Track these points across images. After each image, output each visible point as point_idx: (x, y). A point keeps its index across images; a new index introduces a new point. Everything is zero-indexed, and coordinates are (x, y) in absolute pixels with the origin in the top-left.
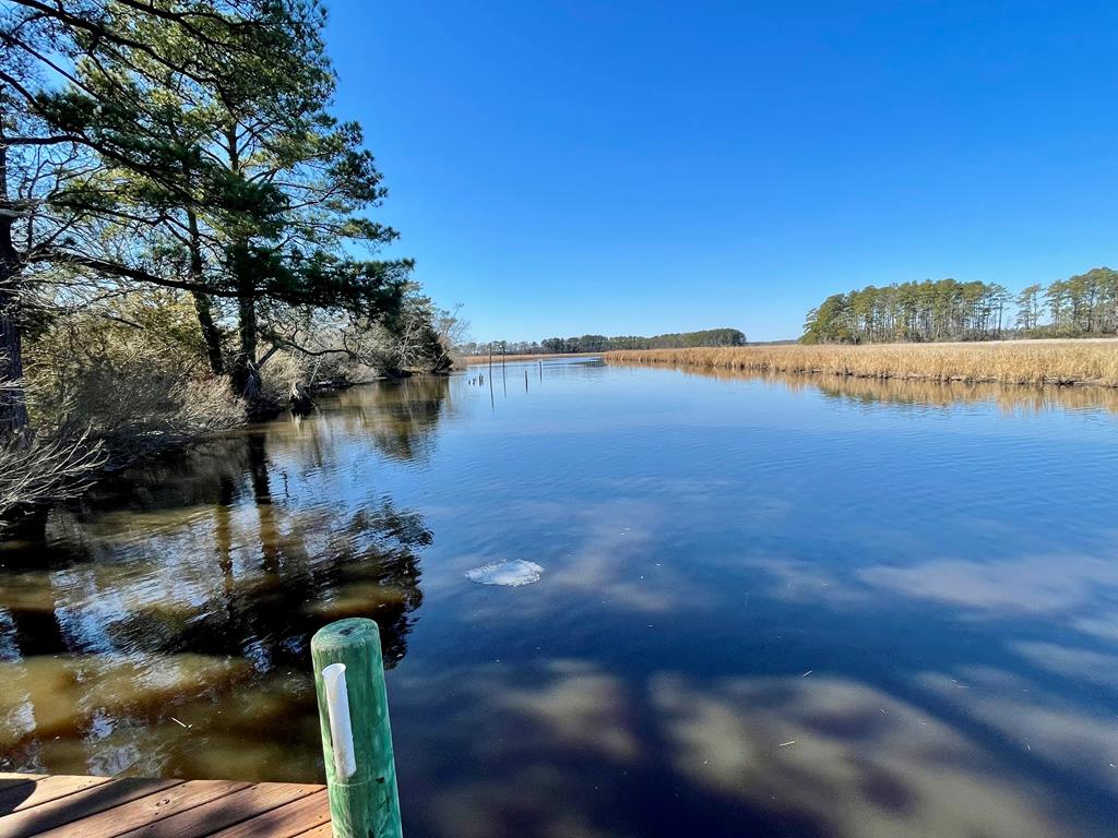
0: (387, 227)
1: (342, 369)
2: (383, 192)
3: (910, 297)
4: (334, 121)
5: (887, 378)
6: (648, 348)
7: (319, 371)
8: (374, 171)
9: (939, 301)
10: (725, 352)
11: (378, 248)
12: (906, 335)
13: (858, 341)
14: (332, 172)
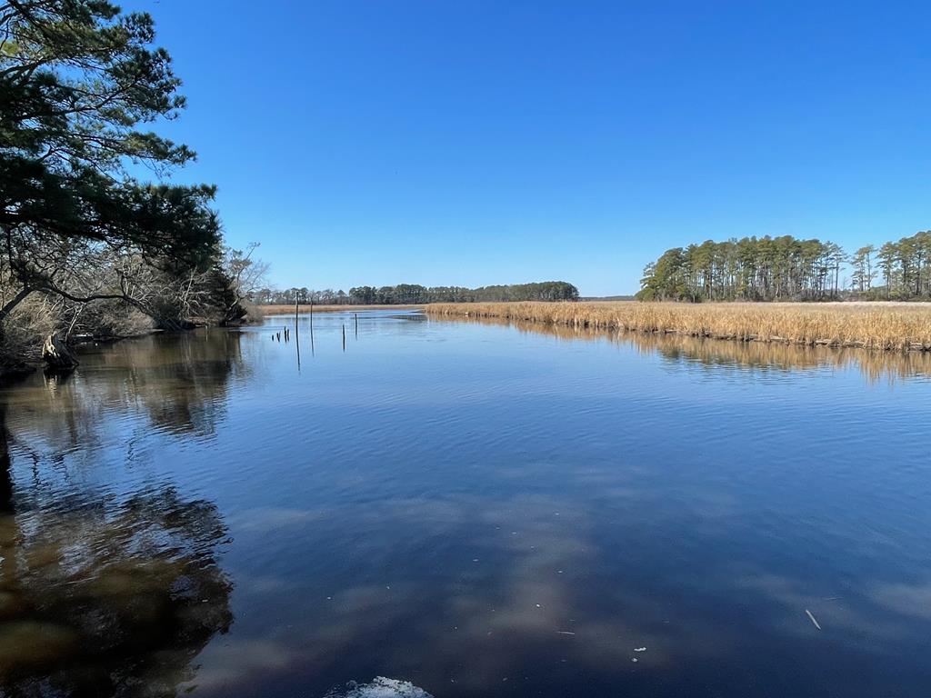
0: (180, 145)
1: (108, 319)
2: (180, 102)
3: (748, 253)
4: (116, 11)
5: (747, 340)
6: (472, 301)
7: (79, 321)
8: (170, 75)
9: (778, 259)
10: (563, 308)
11: (167, 170)
12: (746, 293)
13: (697, 300)
14: (115, 73)
